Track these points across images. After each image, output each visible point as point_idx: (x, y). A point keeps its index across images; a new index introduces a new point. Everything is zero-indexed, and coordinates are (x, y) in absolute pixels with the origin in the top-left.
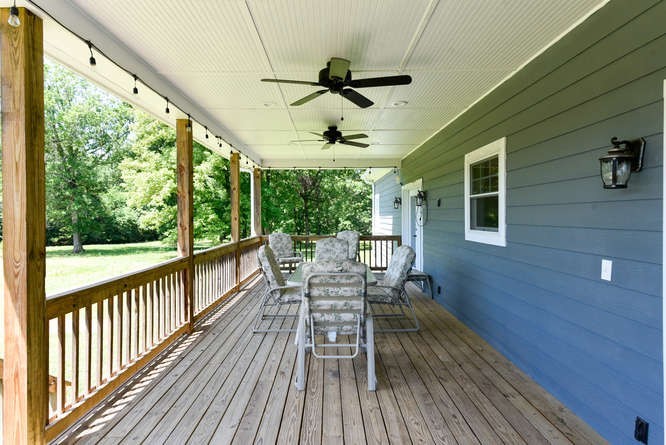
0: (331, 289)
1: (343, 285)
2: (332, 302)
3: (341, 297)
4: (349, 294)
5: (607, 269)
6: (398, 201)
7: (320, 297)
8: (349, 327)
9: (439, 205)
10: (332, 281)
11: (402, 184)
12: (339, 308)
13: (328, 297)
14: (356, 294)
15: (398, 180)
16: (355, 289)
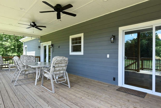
0: (60, 65)
1: (63, 63)
2: (59, 68)
3: (62, 67)
4: (63, 66)
5: (108, 56)
6: (40, 47)
7: (57, 67)
8: (62, 74)
9: (59, 47)
10: (61, 62)
11: (41, 43)
12: (60, 70)
13: (59, 67)
14: (65, 65)
15: (39, 41)
16: (65, 64)
